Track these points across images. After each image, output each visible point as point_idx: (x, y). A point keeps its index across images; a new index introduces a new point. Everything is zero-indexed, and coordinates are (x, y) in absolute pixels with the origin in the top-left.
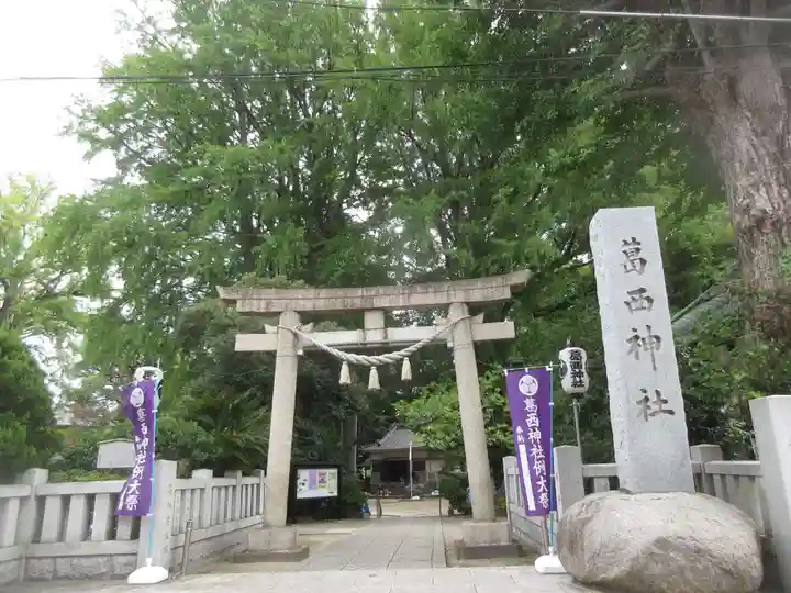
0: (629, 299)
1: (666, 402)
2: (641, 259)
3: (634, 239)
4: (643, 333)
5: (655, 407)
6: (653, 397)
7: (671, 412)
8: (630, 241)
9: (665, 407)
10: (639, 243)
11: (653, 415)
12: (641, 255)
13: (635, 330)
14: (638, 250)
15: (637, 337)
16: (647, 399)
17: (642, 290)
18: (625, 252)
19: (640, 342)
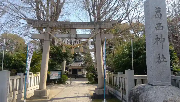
0: (156, 26)
1: (165, 58)
2: (161, 14)
3: (159, 7)
4: (160, 37)
5: (162, 60)
6: (161, 57)
7: (166, 61)
8: (158, 8)
9: (165, 60)
10: (160, 9)
11: (161, 62)
12: (161, 13)
13: (157, 36)
14: (160, 11)
15: (158, 38)
16: (160, 57)
17: (161, 24)
18: (156, 11)
19: (159, 40)
